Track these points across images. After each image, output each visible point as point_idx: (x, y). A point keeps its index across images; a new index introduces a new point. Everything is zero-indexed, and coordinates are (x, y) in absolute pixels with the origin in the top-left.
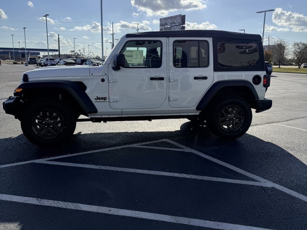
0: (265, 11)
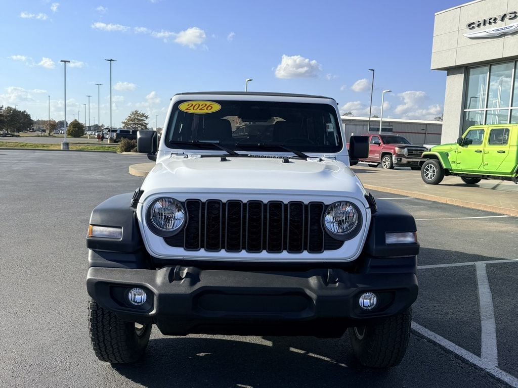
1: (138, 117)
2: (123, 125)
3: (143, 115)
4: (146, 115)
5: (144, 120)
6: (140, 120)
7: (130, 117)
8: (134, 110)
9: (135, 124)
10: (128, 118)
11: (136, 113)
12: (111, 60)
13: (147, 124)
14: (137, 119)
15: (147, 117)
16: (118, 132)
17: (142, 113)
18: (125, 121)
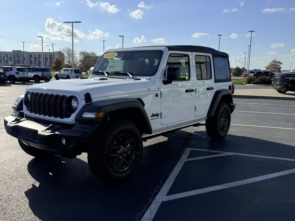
0: (72, 22)
1: (276, 64)
2: (266, 69)
3: (279, 62)
4: (281, 62)
5: (280, 66)
6: (276, 65)
7: (270, 64)
8: (273, 59)
9: (274, 68)
10: (269, 64)
11: (275, 61)
12: (252, 31)
13: (281, 68)
14: (274, 65)
15: (281, 63)
16: (256, 73)
17: (278, 61)
18: (267, 66)
